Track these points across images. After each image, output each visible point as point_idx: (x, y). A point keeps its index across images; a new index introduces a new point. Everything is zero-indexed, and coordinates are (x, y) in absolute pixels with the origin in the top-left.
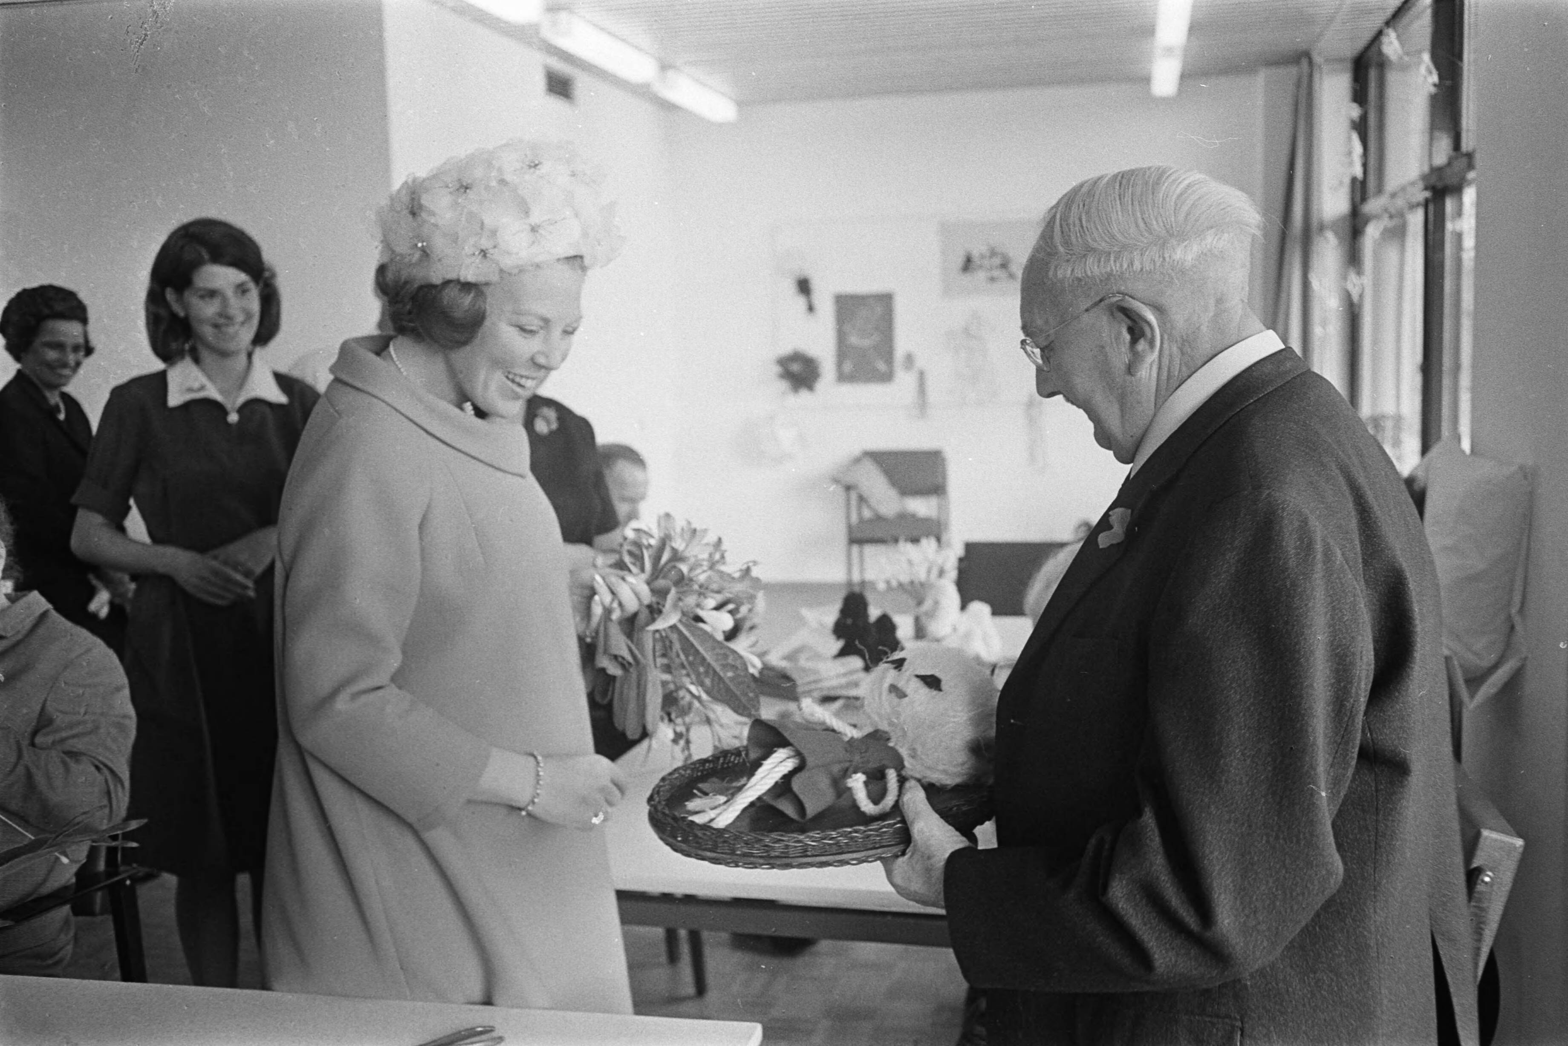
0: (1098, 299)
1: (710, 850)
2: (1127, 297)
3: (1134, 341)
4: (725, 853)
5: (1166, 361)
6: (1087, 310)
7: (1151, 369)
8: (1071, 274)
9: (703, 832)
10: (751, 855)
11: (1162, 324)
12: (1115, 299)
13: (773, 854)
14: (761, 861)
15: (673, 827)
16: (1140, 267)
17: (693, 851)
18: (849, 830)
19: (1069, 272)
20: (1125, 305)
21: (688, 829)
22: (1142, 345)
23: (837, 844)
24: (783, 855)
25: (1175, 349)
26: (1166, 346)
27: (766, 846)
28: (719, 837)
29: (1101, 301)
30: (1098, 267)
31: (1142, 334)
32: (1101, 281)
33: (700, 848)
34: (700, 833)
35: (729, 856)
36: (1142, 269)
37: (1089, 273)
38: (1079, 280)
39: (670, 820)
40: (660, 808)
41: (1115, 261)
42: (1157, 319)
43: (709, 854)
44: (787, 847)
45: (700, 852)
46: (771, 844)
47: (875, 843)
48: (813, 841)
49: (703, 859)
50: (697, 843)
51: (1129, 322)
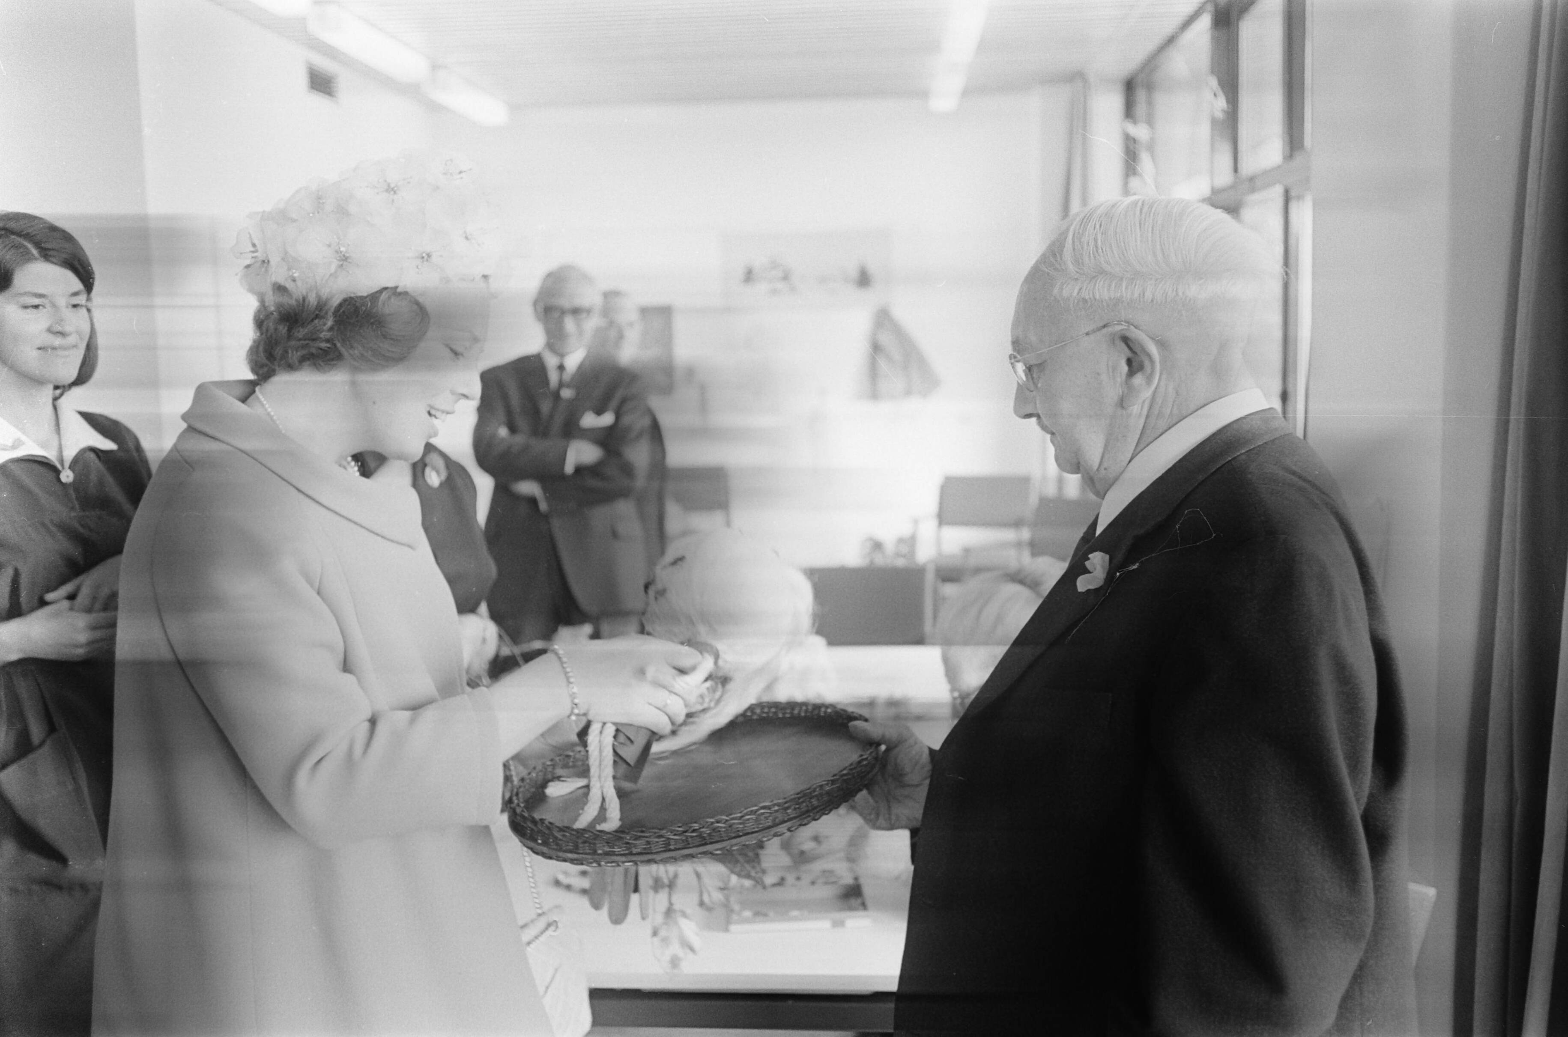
0: (1102, 324)
1: (571, 852)
2: (1132, 327)
3: (1132, 373)
4: (586, 854)
5: (1159, 400)
6: (1087, 334)
7: (1142, 406)
8: (1078, 294)
9: (562, 833)
10: (613, 854)
11: (1164, 361)
12: (1118, 328)
13: (635, 851)
14: (623, 859)
15: (532, 830)
16: (1151, 297)
17: (553, 853)
18: (712, 820)
19: (1076, 291)
20: (1128, 334)
21: (547, 832)
22: (1138, 379)
23: (700, 836)
24: (646, 851)
25: (1171, 389)
26: (1162, 383)
27: (628, 843)
28: (578, 838)
29: (1104, 326)
30: (1108, 290)
31: (1141, 368)
32: (1108, 306)
33: (561, 850)
34: (559, 835)
35: (589, 857)
36: (1152, 301)
37: (1097, 297)
38: (1085, 301)
39: (529, 824)
40: (518, 810)
41: (1126, 288)
42: (1159, 354)
43: (570, 855)
44: (648, 843)
45: (561, 854)
46: (631, 842)
47: (738, 831)
48: (675, 835)
49: (565, 860)
50: (557, 844)
51: (1129, 354)
